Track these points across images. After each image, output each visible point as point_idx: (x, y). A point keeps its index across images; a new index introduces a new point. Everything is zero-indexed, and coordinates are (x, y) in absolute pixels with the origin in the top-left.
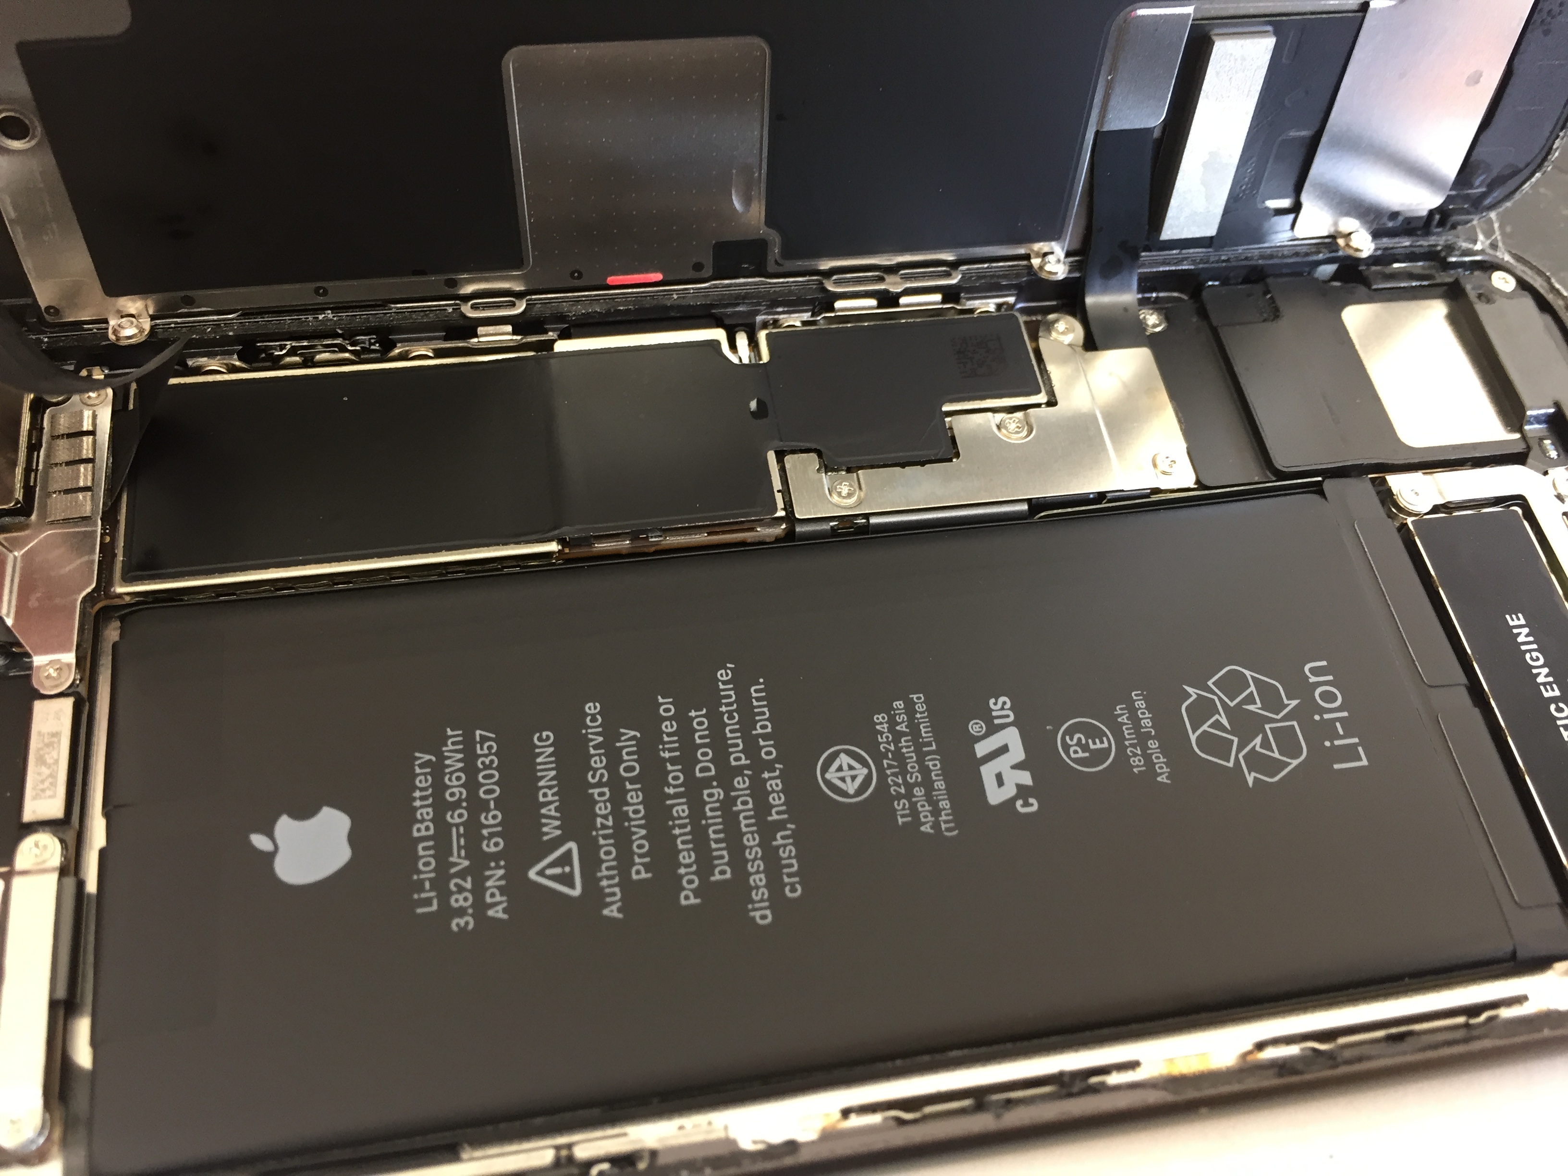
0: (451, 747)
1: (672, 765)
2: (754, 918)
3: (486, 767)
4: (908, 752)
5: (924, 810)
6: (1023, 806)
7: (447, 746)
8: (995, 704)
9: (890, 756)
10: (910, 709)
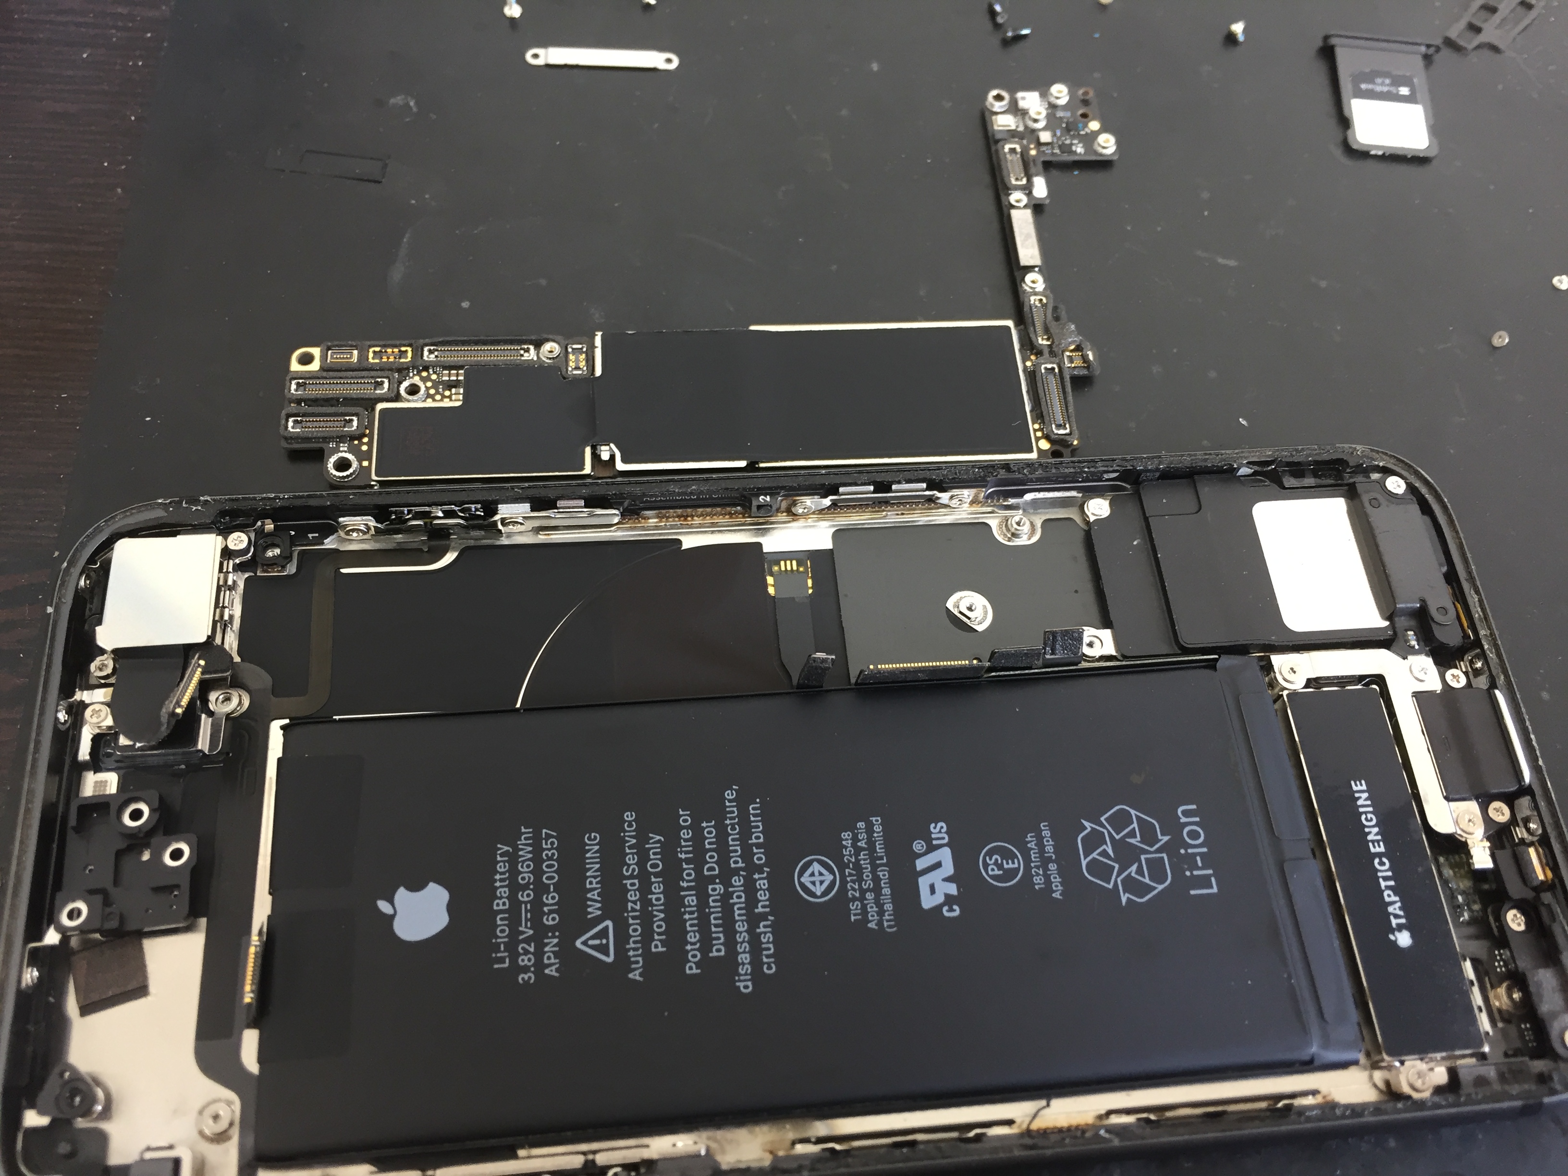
0: (524, 842)
1: (686, 864)
2: (739, 987)
3: (550, 858)
4: (864, 864)
5: (872, 910)
6: (948, 911)
7: (521, 840)
8: (935, 828)
9: (851, 866)
10: (870, 830)
